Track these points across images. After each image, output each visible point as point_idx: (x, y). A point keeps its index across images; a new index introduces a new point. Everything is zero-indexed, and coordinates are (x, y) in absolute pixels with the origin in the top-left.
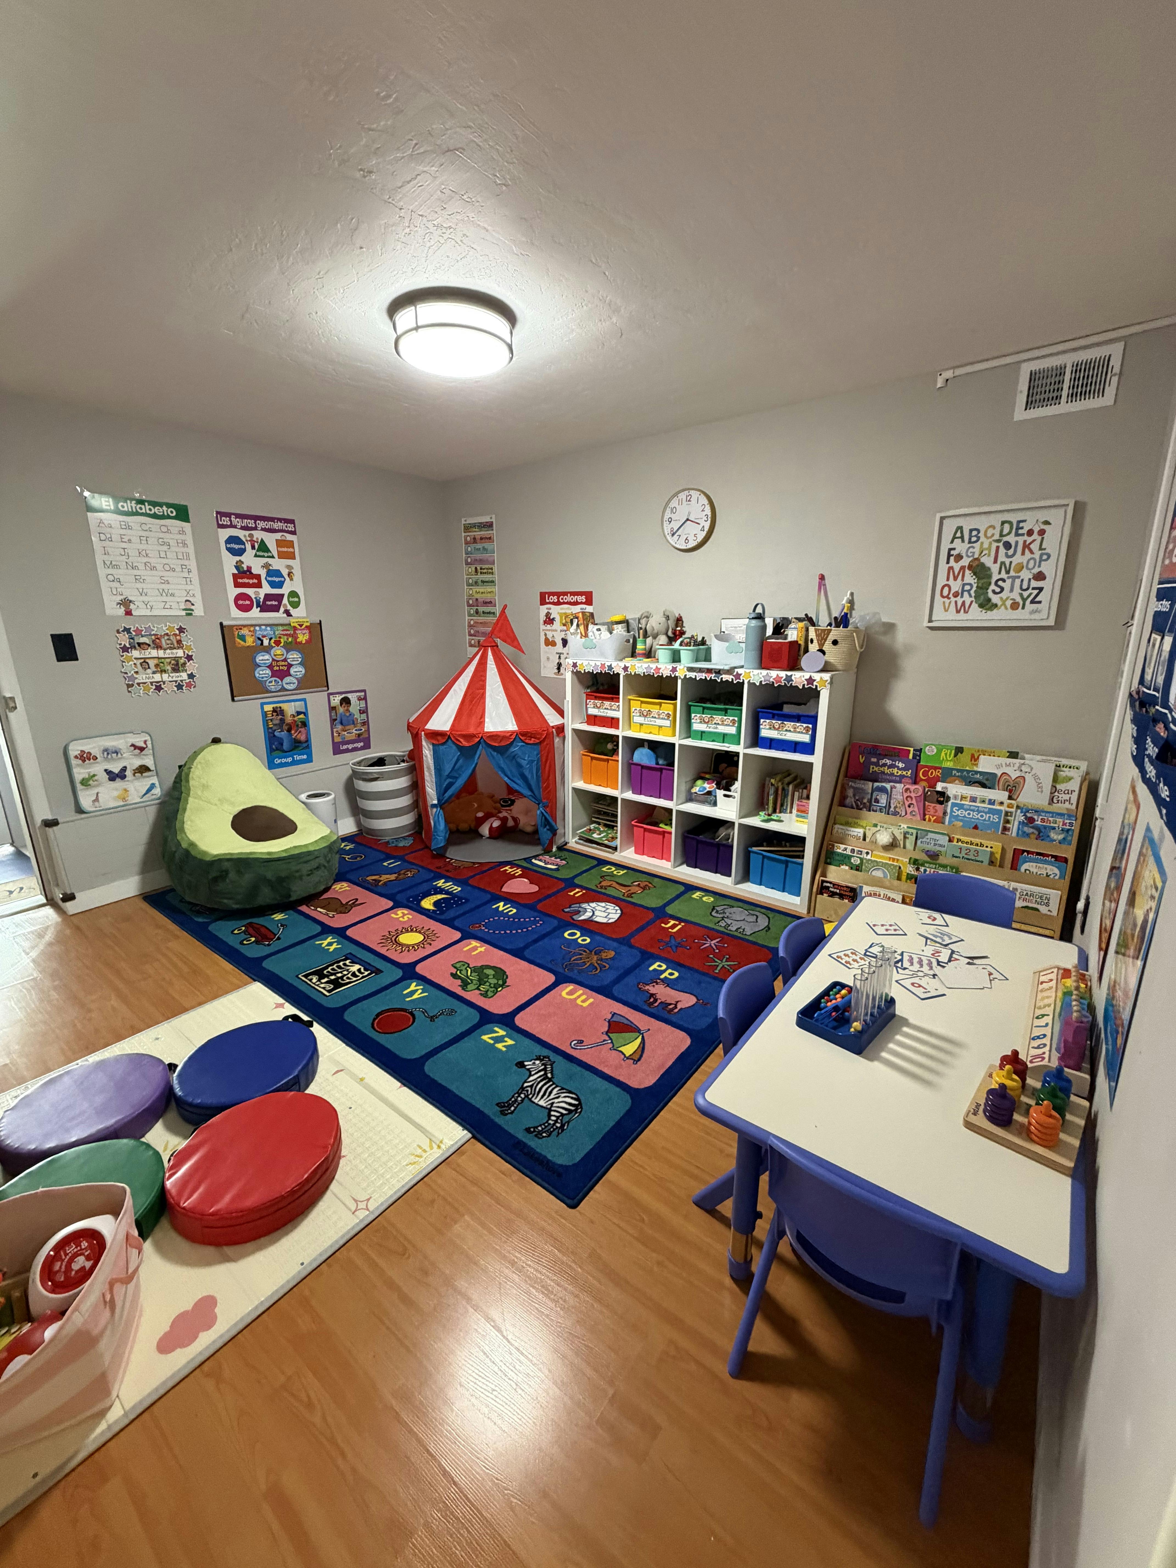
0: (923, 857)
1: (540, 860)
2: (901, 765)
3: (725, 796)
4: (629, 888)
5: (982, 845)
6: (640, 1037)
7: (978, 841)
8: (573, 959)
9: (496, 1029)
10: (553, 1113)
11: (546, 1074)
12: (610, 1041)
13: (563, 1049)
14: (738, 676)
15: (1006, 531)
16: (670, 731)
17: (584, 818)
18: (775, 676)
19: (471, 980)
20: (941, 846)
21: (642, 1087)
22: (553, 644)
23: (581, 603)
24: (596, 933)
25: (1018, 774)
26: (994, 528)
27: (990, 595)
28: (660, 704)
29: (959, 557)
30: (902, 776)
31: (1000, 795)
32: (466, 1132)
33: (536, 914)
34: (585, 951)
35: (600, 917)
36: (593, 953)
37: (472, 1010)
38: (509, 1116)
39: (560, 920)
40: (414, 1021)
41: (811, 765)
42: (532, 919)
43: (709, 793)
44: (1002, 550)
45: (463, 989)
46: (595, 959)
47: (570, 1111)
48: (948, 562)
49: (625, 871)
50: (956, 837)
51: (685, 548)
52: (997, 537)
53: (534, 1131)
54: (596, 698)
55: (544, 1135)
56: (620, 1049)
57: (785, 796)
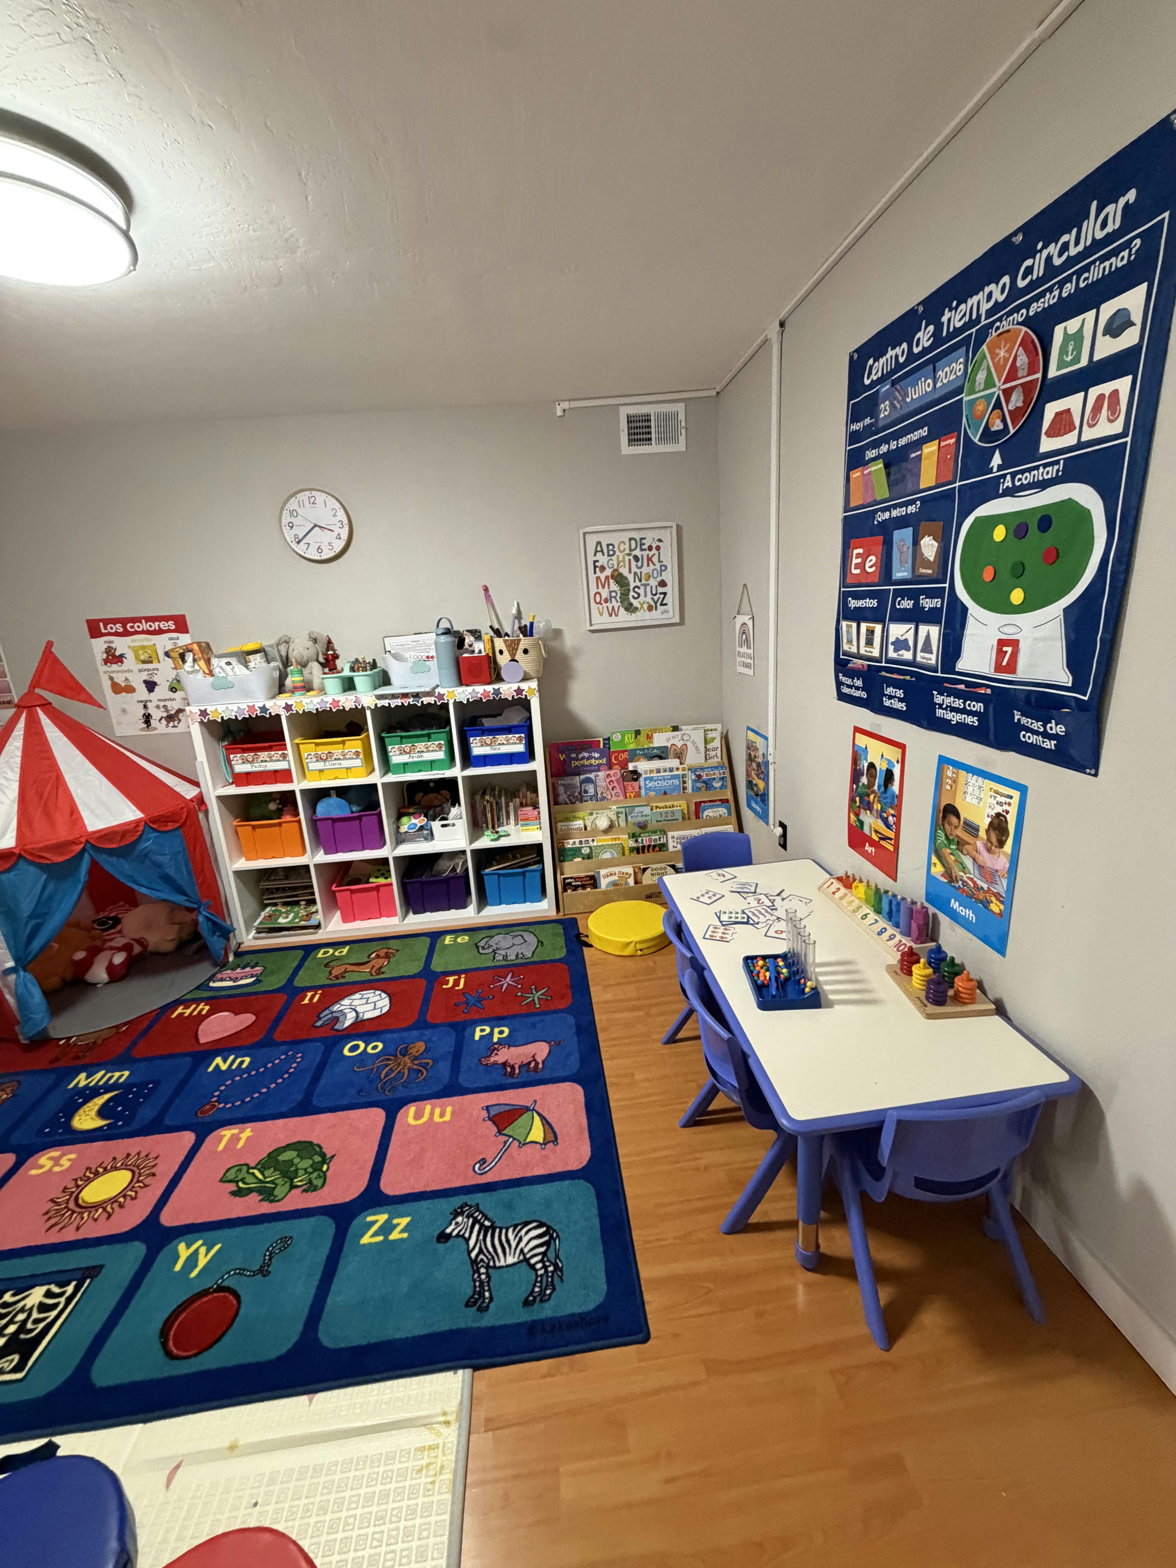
0: (637, 830)
1: (222, 980)
2: (597, 755)
3: (443, 826)
4: (370, 964)
5: (673, 806)
6: (535, 1114)
7: (669, 804)
8: (383, 1076)
9: (370, 1219)
10: (533, 1261)
11: (482, 1226)
12: (511, 1140)
13: (473, 1183)
14: (441, 696)
15: (633, 546)
16: (363, 770)
17: (253, 904)
18: (482, 692)
19: (272, 1182)
20: (646, 816)
21: (585, 1163)
22: (130, 689)
23: (169, 631)
24: (382, 1032)
25: (682, 743)
26: (624, 543)
27: (632, 600)
28: (343, 743)
29: (603, 569)
30: (599, 765)
31: (673, 763)
32: (460, 1372)
33: (284, 1048)
34: (388, 1059)
35: (369, 1012)
36: (399, 1056)
37: (312, 1220)
38: (492, 1305)
39: (322, 1040)
40: (237, 1297)
41: (534, 773)
42: (283, 1057)
43: (422, 828)
44: (633, 563)
45: (272, 1201)
46: (409, 1061)
47: (547, 1244)
48: (595, 573)
49: (347, 948)
50: (654, 805)
51: (319, 558)
52: (627, 551)
53: (535, 1298)
54: (244, 751)
55: (548, 1292)
56: (528, 1140)
57: (499, 809)
